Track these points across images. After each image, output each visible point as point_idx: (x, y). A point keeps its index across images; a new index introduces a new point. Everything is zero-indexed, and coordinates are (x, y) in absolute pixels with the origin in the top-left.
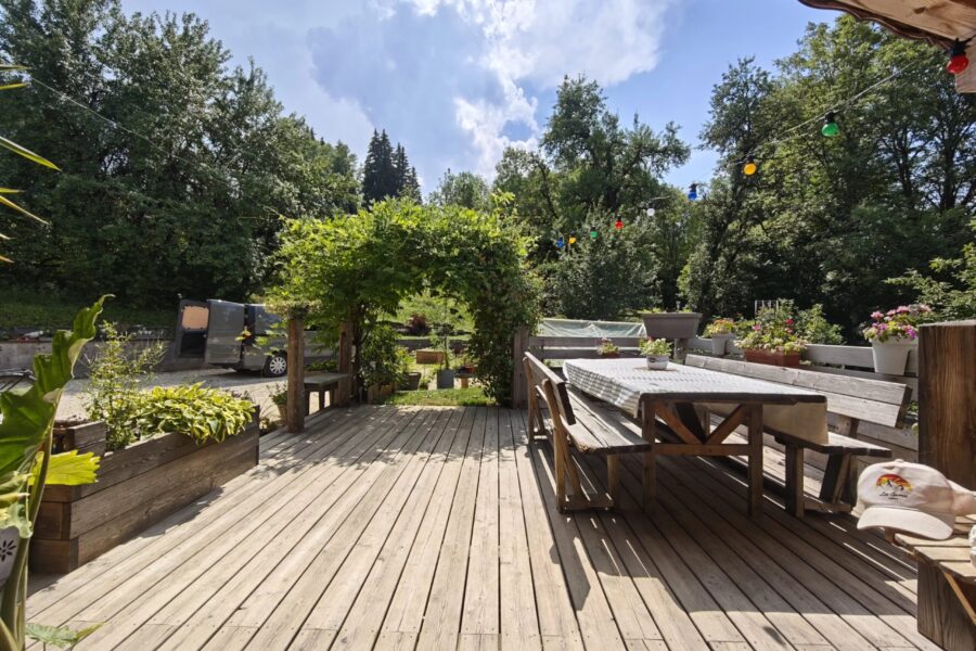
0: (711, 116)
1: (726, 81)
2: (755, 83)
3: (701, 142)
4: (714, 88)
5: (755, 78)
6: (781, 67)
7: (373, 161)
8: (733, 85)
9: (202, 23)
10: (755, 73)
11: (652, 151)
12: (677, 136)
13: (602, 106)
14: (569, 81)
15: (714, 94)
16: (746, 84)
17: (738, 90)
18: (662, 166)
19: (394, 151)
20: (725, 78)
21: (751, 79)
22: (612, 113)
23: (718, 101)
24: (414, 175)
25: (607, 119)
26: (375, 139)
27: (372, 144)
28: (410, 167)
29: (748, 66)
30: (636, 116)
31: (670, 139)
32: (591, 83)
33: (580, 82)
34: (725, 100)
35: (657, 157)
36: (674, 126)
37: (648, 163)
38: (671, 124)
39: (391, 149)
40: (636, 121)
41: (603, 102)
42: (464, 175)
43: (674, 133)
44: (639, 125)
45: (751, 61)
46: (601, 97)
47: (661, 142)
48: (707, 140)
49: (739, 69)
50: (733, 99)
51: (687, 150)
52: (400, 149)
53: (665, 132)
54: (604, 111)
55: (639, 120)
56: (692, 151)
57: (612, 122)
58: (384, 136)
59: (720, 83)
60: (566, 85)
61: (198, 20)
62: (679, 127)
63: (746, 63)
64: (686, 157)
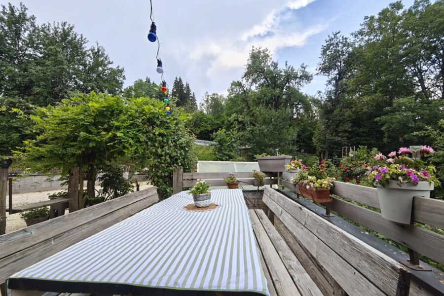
0: (321, 59)
1: (328, 43)
2: (342, 43)
3: (317, 72)
4: (322, 47)
5: (341, 41)
6: (354, 36)
7: (175, 90)
8: (331, 44)
9: (71, 26)
10: (341, 38)
11: (295, 77)
12: (306, 70)
13: (270, 59)
14: (254, 49)
15: (322, 50)
16: (337, 44)
17: (334, 47)
18: (300, 84)
19: (185, 86)
20: (327, 42)
21: (339, 41)
22: (275, 61)
23: (324, 52)
24: (194, 95)
25: (273, 64)
26: (176, 81)
27: (175, 83)
28: (192, 92)
29: (338, 35)
30: (286, 62)
31: (303, 71)
32: (265, 48)
33: (260, 48)
34: (328, 52)
35: (298, 80)
36: (305, 66)
37: (293, 83)
38: (303, 64)
39: (183, 85)
40: (286, 64)
41: (271, 57)
42: (214, 94)
43: (305, 68)
44: (288, 66)
45: (339, 33)
46: (269, 55)
47: (299, 74)
48: (320, 71)
49: (333, 37)
50: (331, 51)
51: (311, 76)
52: (187, 85)
53: (301, 68)
54: (271, 61)
55: (287, 64)
56: (314, 76)
57: (275, 65)
58: (180, 79)
59: (325, 44)
60: (253, 50)
61: (69, 25)
62: (307, 66)
63: (337, 34)
64: (311, 79)
